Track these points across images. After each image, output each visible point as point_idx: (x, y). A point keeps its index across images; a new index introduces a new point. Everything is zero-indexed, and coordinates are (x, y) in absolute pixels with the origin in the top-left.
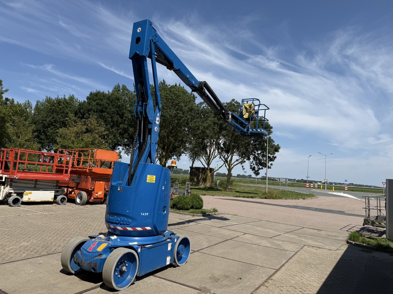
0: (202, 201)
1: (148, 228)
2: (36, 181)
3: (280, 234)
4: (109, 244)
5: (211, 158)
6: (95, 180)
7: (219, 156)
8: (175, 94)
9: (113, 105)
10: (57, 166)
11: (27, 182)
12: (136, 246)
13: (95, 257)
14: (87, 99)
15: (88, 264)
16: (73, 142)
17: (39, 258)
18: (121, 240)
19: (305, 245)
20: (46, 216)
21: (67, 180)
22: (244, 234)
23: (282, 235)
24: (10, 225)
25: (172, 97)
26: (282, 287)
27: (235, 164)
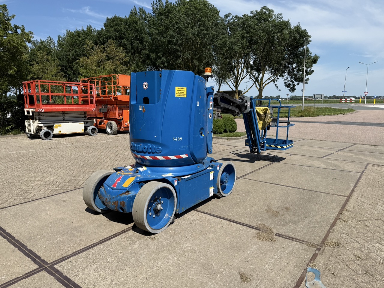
0: (235, 124)
1: (184, 156)
2: (64, 113)
3: (331, 152)
4: (137, 177)
5: (239, 79)
6: (122, 108)
7: (248, 76)
8: (196, 8)
9: (132, 30)
10: (82, 97)
11: (54, 114)
12: (172, 178)
13: (121, 195)
14: (105, 26)
15: (114, 203)
16: (95, 72)
17: (64, 194)
18: (152, 171)
19: (368, 164)
20: (76, 147)
21: (93, 110)
22: (290, 155)
23: (335, 153)
24: (39, 158)
25: (193, 11)
26: (366, 220)
27: (266, 83)
